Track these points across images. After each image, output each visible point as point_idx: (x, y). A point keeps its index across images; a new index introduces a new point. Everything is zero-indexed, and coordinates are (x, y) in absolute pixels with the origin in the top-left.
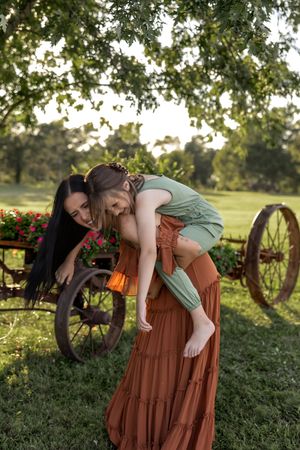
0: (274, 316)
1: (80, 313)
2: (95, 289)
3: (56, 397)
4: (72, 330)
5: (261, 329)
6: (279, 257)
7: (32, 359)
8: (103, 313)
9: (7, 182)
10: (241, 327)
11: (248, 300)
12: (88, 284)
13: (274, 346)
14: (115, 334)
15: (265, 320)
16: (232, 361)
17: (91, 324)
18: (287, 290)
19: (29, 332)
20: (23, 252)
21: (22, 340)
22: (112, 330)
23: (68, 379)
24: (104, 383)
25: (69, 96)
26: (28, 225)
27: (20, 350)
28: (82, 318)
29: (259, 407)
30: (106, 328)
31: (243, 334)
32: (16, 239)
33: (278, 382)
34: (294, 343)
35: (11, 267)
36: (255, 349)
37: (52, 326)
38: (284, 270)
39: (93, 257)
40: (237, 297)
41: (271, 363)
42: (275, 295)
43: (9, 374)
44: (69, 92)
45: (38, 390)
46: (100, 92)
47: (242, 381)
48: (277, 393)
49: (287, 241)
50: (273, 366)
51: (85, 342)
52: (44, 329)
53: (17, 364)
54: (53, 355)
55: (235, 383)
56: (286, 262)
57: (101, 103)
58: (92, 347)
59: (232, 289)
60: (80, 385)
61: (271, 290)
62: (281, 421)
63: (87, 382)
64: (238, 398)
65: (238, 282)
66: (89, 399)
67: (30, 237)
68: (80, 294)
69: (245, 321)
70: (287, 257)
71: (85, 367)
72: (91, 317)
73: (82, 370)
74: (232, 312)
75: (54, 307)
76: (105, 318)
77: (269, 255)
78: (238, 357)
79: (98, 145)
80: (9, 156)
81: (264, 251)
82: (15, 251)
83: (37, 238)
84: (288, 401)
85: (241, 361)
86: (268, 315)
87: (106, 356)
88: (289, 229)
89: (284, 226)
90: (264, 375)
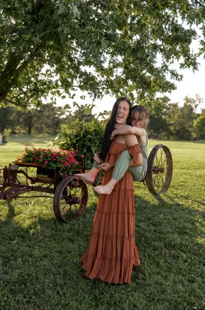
0: (160, 199)
1: (65, 198)
2: (72, 186)
3: (55, 239)
4: (62, 207)
5: (154, 205)
6: (162, 170)
7: (42, 221)
8: (77, 198)
9: (24, 133)
10: (144, 205)
11: (147, 192)
12: (69, 184)
13: (160, 214)
14: (83, 208)
15: (156, 202)
16: (140, 221)
17: (71, 204)
18: (166, 187)
19: (39, 208)
20: (36, 169)
21: (36, 212)
22: (81, 207)
23: (60, 230)
24: (78, 232)
25: (58, 92)
26: (39, 155)
27: (36, 217)
28: (66, 201)
29: (154, 243)
30: (78, 206)
31: (145, 208)
32: (33, 162)
33: (163, 231)
34: (170, 212)
35: (30, 176)
36: (151, 215)
37: (52, 205)
38: (164, 177)
39: (72, 170)
40: (141, 190)
41: (159, 222)
42: (160, 189)
43: (31, 228)
44: (58, 89)
45: (45, 236)
46: (73, 89)
47: (145, 230)
48: (162, 236)
49: (166, 163)
50: (160, 223)
51: (68, 212)
52: (47, 207)
53: (34, 223)
54: (52, 219)
55: (142, 232)
56: (165, 173)
57: (74, 95)
58: (71, 216)
59: (139, 187)
60: (66, 233)
61: (158, 187)
62: (164, 249)
63: (69, 232)
64: (143, 239)
65: (142, 183)
66: (71, 240)
67: (40, 161)
68: (66, 189)
69: (145, 202)
70: (166, 170)
71: (68, 225)
72: (71, 200)
73: (67, 226)
74: (139, 198)
75: (53, 195)
76: (78, 201)
77: (157, 169)
78: (143, 219)
79: (70, 115)
80: (25, 120)
81: (155, 167)
82: (32, 168)
83: (44, 161)
84: (167, 239)
85: (144, 221)
86: (157, 199)
87: (78, 220)
88: (166, 157)
89: (164, 155)
90: (156, 227)
